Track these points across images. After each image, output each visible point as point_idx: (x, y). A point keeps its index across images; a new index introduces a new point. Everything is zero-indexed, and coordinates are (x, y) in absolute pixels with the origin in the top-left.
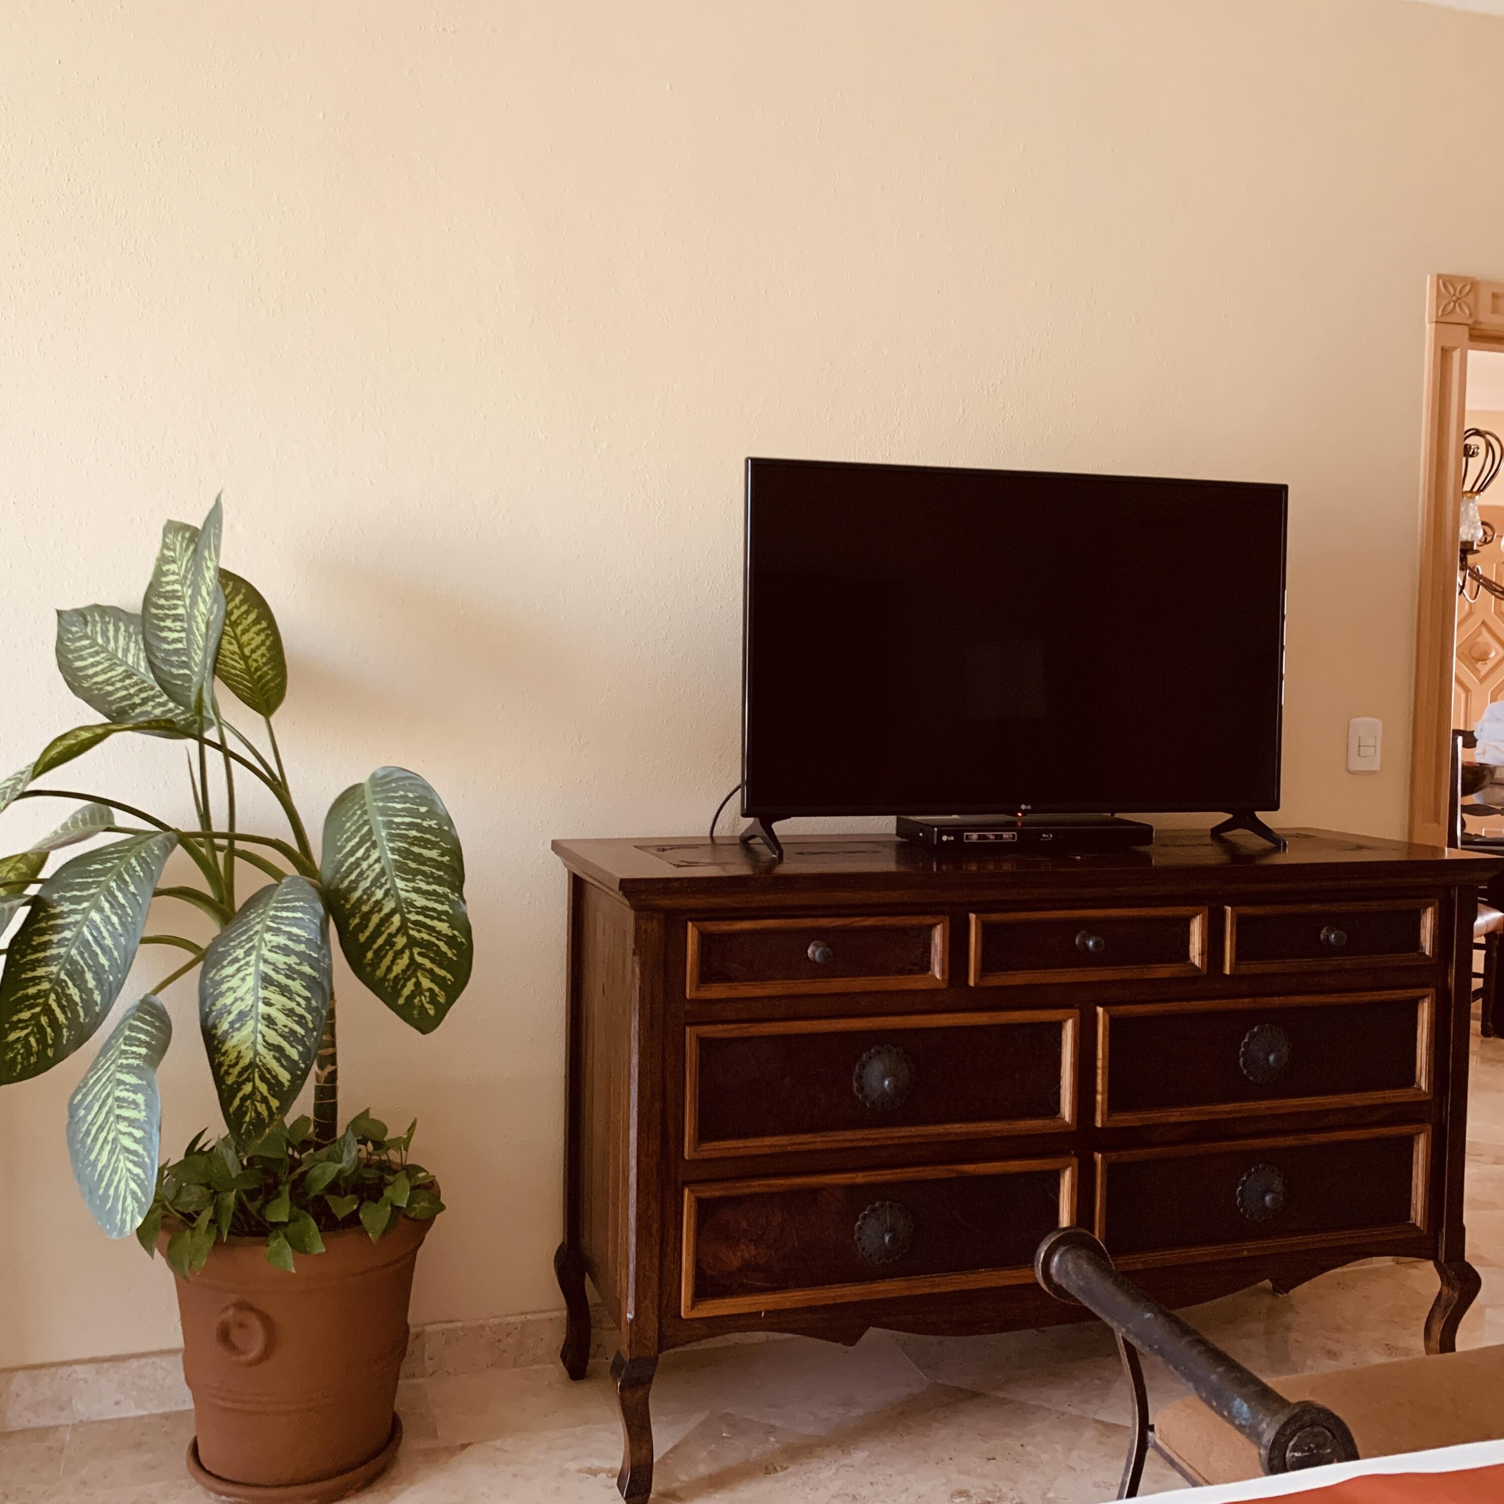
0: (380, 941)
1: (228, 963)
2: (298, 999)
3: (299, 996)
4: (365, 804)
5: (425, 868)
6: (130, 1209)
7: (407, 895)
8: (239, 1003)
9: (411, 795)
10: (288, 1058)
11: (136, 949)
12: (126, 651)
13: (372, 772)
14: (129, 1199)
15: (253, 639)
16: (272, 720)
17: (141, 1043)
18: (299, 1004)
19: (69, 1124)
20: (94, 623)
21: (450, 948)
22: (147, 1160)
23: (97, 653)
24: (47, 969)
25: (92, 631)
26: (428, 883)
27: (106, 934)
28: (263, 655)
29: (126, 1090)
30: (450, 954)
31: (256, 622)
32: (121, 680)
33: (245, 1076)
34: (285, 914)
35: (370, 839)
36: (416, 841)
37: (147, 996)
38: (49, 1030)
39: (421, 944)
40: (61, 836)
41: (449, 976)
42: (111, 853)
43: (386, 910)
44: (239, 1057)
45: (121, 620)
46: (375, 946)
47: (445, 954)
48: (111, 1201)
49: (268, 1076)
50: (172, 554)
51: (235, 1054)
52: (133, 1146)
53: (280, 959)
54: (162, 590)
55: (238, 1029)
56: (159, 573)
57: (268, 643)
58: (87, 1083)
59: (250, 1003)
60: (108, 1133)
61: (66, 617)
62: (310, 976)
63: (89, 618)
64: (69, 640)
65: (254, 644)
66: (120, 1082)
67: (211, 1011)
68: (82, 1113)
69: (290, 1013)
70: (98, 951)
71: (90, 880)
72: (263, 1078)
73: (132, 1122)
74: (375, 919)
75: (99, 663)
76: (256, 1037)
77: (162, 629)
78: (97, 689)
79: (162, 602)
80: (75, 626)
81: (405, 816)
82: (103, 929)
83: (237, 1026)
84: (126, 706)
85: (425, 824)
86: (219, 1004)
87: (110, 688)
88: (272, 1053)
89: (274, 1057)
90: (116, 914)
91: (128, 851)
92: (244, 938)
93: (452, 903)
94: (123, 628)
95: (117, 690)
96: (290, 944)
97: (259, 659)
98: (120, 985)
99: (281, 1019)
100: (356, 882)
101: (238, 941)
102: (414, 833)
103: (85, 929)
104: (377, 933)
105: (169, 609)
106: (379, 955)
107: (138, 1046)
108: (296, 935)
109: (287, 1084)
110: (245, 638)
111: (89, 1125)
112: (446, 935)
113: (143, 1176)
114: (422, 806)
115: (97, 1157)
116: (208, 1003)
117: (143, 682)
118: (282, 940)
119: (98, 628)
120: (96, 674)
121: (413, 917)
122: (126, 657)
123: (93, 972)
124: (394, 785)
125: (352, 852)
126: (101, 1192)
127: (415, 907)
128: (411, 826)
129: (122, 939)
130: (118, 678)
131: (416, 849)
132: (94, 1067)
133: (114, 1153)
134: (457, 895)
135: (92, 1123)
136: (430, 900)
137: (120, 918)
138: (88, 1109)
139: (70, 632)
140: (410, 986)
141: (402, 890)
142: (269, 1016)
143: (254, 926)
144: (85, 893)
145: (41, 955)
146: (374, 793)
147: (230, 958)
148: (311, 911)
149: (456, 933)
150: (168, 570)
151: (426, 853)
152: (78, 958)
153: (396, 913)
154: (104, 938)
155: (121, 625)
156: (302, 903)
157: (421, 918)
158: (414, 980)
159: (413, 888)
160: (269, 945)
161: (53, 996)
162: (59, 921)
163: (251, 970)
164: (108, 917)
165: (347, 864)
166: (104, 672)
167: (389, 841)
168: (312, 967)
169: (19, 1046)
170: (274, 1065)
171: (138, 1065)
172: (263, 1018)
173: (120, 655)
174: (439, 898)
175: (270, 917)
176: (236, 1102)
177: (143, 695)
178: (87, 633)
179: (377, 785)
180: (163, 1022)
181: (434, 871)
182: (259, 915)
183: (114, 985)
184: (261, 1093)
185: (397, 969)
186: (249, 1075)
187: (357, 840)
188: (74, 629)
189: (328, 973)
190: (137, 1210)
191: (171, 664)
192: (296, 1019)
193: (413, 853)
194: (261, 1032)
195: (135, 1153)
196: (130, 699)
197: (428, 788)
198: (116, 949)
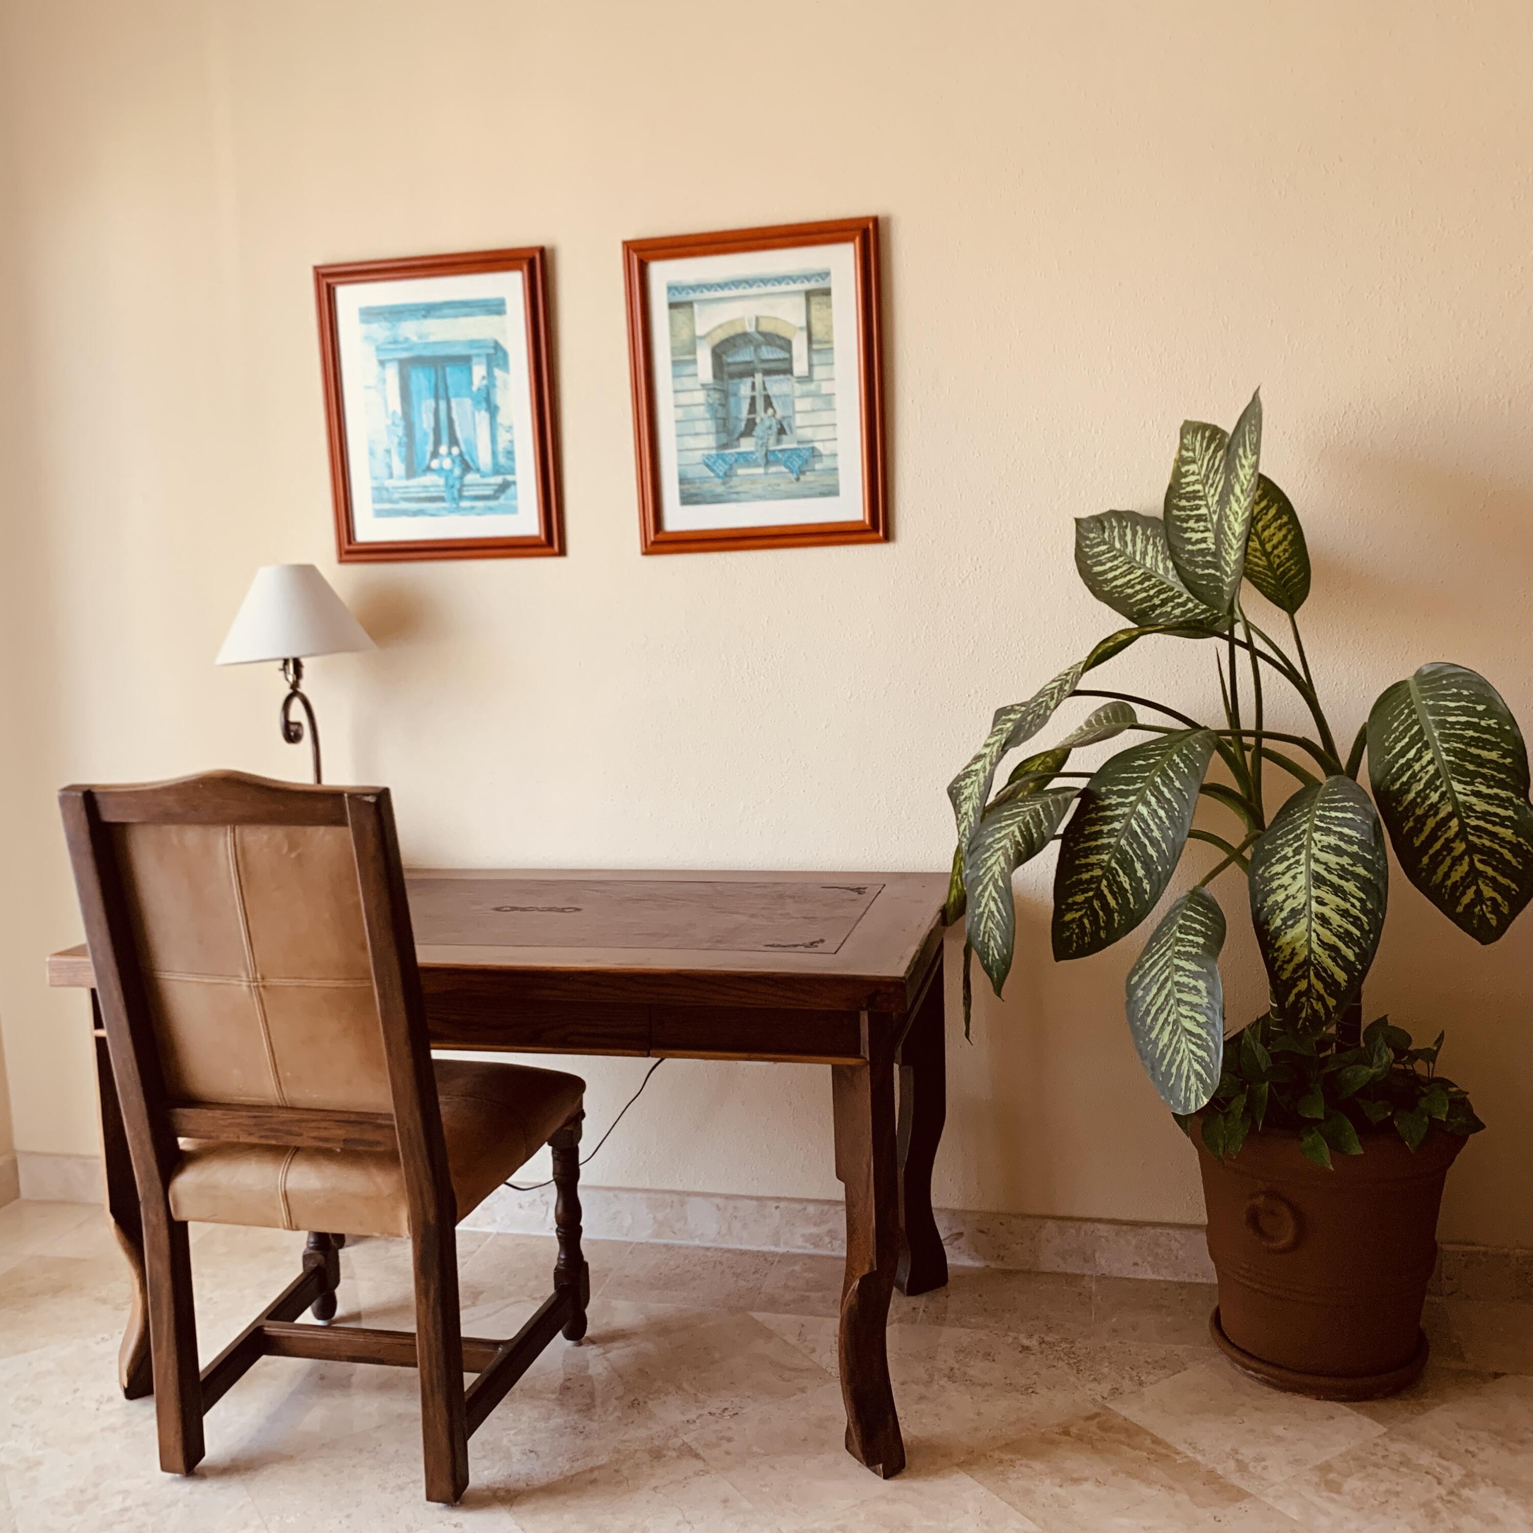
0: (1438, 846)
1: (1277, 861)
2: (1352, 900)
3: (1354, 897)
4: (1412, 703)
5: (1485, 771)
6: (1194, 1088)
7: (1465, 798)
8: (1291, 900)
9: (1465, 693)
10: (1344, 958)
11: (1184, 843)
12: (1144, 554)
13: (1417, 668)
14: (1193, 1078)
15: (1274, 534)
16: (1297, 616)
17: (1197, 933)
18: (1353, 905)
19: (1128, 1003)
20: (1112, 529)
21: (1515, 856)
22: (1211, 1044)
23: (1115, 558)
24: (1098, 857)
25: (1109, 536)
26: (1489, 787)
27: (1153, 826)
28: (1285, 551)
29: (1185, 975)
30: (1514, 862)
31: (1276, 517)
32: (1141, 583)
33: (1300, 973)
34: (1333, 814)
35: (1421, 739)
36: (1473, 742)
37: (1195, 888)
38: (1101, 913)
39: (1481, 850)
40: (1088, 733)
41: (1513, 886)
42: (1153, 750)
43: (1442, 815)
44: (1293, 954)
45: (1138, 524)
46: (1431, 852)
47: (1509, 862)
48: (1173, 1078)
49: (1324, 975)
50: (1191, 454)
51: (1290, 950)
52: (1197, 1030)
53: (1332, 859)
54: (1183, 491)
55: (1292, 926)
56: (1178, 475)
57: (1290, 537)
58: (1144, 966)
59: (1303, 901)
60: (1168, 1015)
61: (1084, 525)
62: (1364, 878)
63: (1106, 524)
64: (1087, 546)
65: (1275, 540)
66: (1178, 968)
67: (1262, 908)
68: (1140, 993)
69: (1345, 914)
70: (1147, 842)
71: (1135, 775)
72: (1318, 976)
73: (1193, 1006)
74: (1431, 823)
75: (1118, 567)
76: (1310, 936)
77: (1186, 530)
78: (1117, 592)
79: (1183, 503)
80: (1092, 532)
81: (1460, 715)
82: (1151, 823)
83: (1290, 923)
84: (1146, 607)
85: (1483, 723)
86: (1270, 901)
87: (1130, 591)
88: (1327, 952)
89: (1329, 956)
90: (1163, 808)
91: (1170, 747)
92: (1291, 837)
93: (1517, 809)
94: (1140, 532)
95: (1137, 592)
96: (1342, 844)
97: (1281, 554)
98: (1168, 875)
99: (1336, 919)
100: (1409, 783)
101: (1284, 839)
102: (1471, 733)
103: (1133, 821)
104: (1433, 837)
105: (1191, 510)
106: (1436, 861)
107: (1194, 935)
108: (1347, 836)
109: (1344, 984)
110: (1266, 534)
111: (1148, 1005)
112: (1510, 842)
113: (1207, 1059)
114: (1479, 704)
115: (1157, 1035)
116: (1259, 897)
117: (1162, 583)
118: (1332, 840)
119: (1116, 533)
120: (1115, 578)
121: (1473, 822)
122: (1144, 559)
123: (1141, 862)
124: (1444, 682)
125: (1403, 752)
126: (1163, 1069)
127: (1475, 811)
128: (1468, 725)
129: (1170, 832)
130: (1137, 581)
131: (1473, 750)
132: (1148, 950)
133: (1175, 1034)
134: (1522, 799)
135: (1151, 1004)
136: (1492, 804)
137: (1166, 812)
138: (1147, 989)
139: (1088, 538)
140: (1470, 894)
141: (1460, 793)
142: (1323, 915)
143: (1301, 825)
144: (1131, 788)
145: (1094, 843)
146: (1422, 691)
147: (1278, 856)
148: (1362, 811)
149: (1521, 839)
150: (1188, 471)
151: (1485, 754)
152: (1128, 848)
153: (1454, 817)
154: (1152, 831)
155: (1139, 528)
156: (1352, 804)
157: (1481, 823)
158: (1474, 888)
159: (1472, 791)
160: (1319, 845)
161: (1104, 882)
162: (1109, 813)
163: (1303, 868)
164: (1155, 811)
165: (1397, 766)
166: (1123, 575)
167: (1442, 741)
168: (1365, 869)
169: (1074, 927)
170: (1329, 963)
171: (1196, 953)
172: (1316, 916)
173: (1138, 558)
174: (1503, 803)
175: (1318, 817)
176: (1292, 998)
177: (1162, 596)
178: (1104, 538)
179: (1424, 683)
180: (1216, 913)
181: (1495, 773)
182: (1305, 815)
183: (1162, 876)
184: (1317, 992)
185: (1456, 876)
186: (1304, 972)
187: (1407, 740)
188: (1092, 535)
189: (1383, 875)
190: (1201, 1090)
191: (1197, 565)
192: (1351, 920)
193: (1471, 754)
194: (1315, 931)
195: (1199, 1036)
196: (1150, 601)
197: (1484, 684)
198: (1164, 841)
